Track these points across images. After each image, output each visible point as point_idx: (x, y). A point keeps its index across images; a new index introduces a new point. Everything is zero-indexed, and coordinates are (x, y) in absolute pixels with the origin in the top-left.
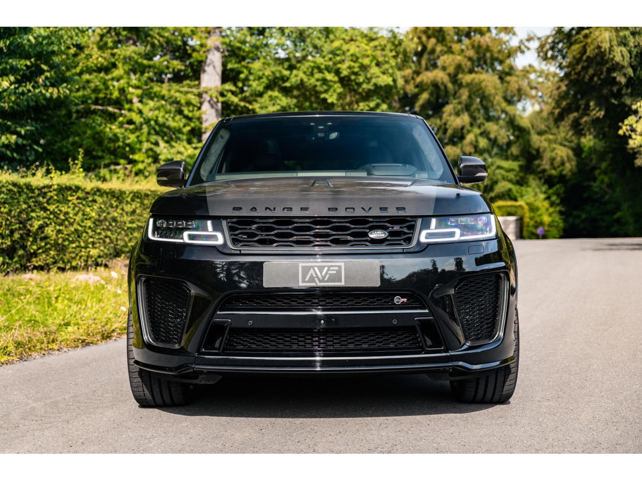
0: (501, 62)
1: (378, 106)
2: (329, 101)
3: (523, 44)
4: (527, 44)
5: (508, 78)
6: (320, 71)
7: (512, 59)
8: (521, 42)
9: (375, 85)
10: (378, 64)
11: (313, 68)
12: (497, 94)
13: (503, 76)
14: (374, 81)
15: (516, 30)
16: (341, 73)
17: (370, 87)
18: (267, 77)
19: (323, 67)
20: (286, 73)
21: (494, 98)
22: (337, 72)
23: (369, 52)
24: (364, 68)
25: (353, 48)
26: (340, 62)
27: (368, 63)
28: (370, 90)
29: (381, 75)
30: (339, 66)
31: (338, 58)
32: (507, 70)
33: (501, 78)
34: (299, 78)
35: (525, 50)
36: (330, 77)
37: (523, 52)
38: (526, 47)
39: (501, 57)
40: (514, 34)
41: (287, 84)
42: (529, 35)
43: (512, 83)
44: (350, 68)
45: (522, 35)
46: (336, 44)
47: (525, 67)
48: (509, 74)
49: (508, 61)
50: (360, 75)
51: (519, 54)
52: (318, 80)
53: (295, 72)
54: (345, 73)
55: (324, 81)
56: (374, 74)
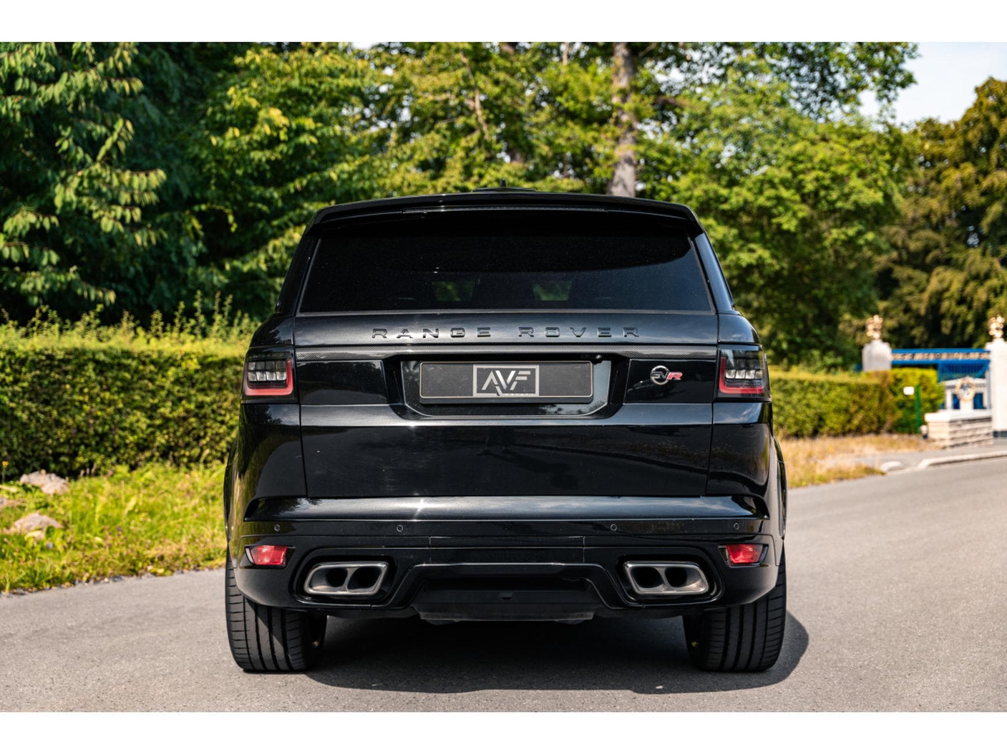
1: (860, 234)
2: (785, 227)
6: (773, 185)
9: (856, 203)
10: (862, 175)
11: (762, 182)
14: (853, 197)
16: (804, 187)
17: (849, 206)
18: (698, 197)
19: (776, 180)
20: (724, 192)
22: (800, 188)
23: (847, 157)
24: (839, 180)
25: (821, 152)
26: (803, 172)
27: (846, 173)
28: (848, 211)
29: (866, 190)
30: (801, 177)
31: (801, 167)
34: (741, 199)
36: (785, 193)
41: (726, 207)
44: (817, 179)
46: (798, 147)
50: (833, 189)
52: (769, 199)
53: (736, 189)
54: (810, 187)
55: (779, 200)
56: (854, 187)
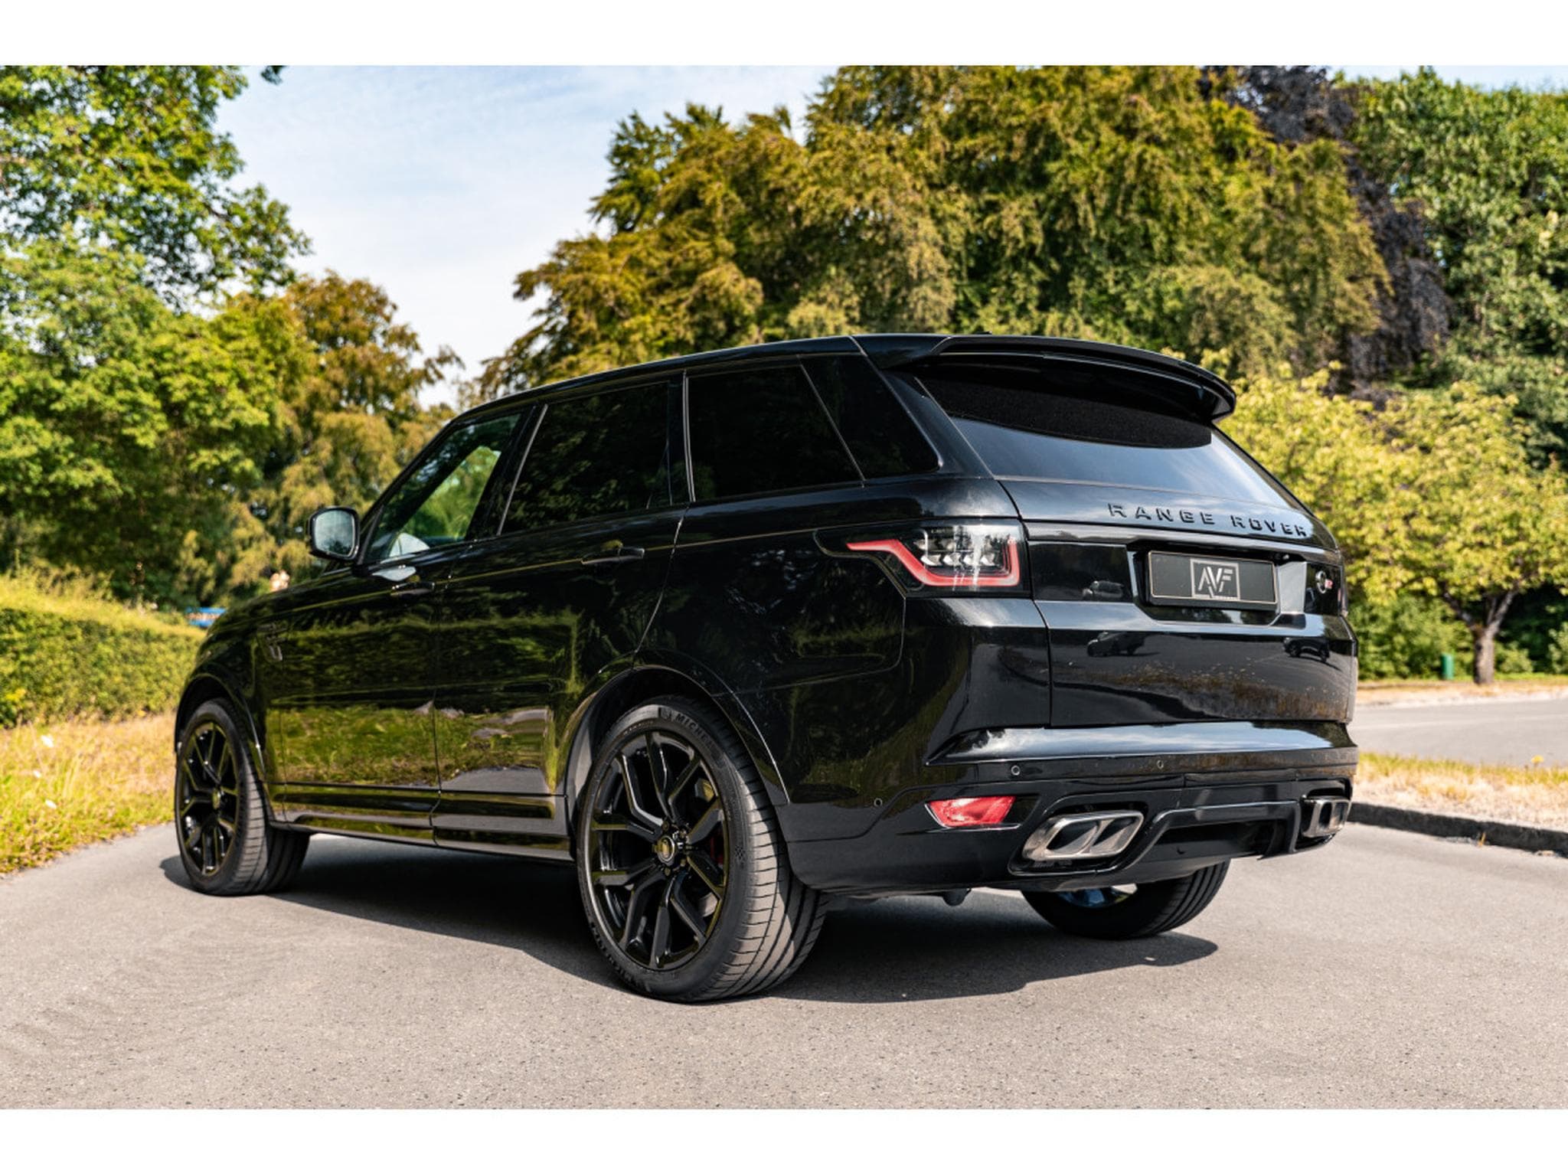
0: (392, 396)
1: (236, 460)
2: (141, 441)
3: (433, 367)
4: (438, 367)
5: (405, 425)
6: (128, 385)
7: (411, 391)
8: (429, 362)
9: (237, 423)
10: (243, 385)
11: (113, 379)
12: (384, 451)
13: (396, 420)
14: (233, 414)
15: (419, 340)
16: (170, 394)
17: (226, 425)
18: (17, 390)
19: (135, 380)
20: (58, 385)
21: (380, 458)
22: (163, 392)
23: (227, 363)
24: (216, 390)
25: (196, 352)
26: (169, 374)
27: (225, 383)
28: (221, 430)
29: (248, 406)
30: (167, 380)
31: (167, 366)
32: (402, 411)
33: (392, 424)
34: (84, 397)
35: (434, 377)
36: (147, 398)
37: (431, 382)
38: (437, 372)
39: (392, 386)
40: (417, 348)
41: (59, 406)
42: (442, 353)
43: (411, 434)
44: (188, 386)
45: (430, 349)
46: (164, 340)
47: (433, 408)
48: (405, 417)
49: (404, 395)
50: (207, 402)
51: (424, 384)
52: (121, 402)
53: (76, 384)
54: (179, 396)
55: (135, 405)
56: (233, 402)
